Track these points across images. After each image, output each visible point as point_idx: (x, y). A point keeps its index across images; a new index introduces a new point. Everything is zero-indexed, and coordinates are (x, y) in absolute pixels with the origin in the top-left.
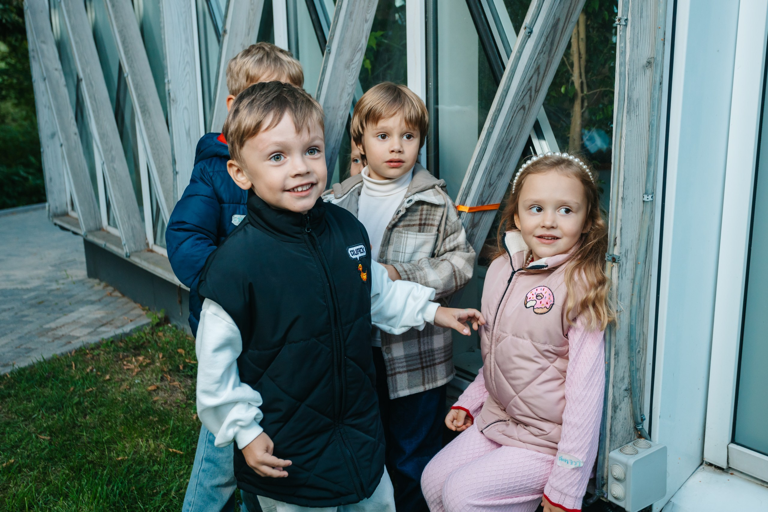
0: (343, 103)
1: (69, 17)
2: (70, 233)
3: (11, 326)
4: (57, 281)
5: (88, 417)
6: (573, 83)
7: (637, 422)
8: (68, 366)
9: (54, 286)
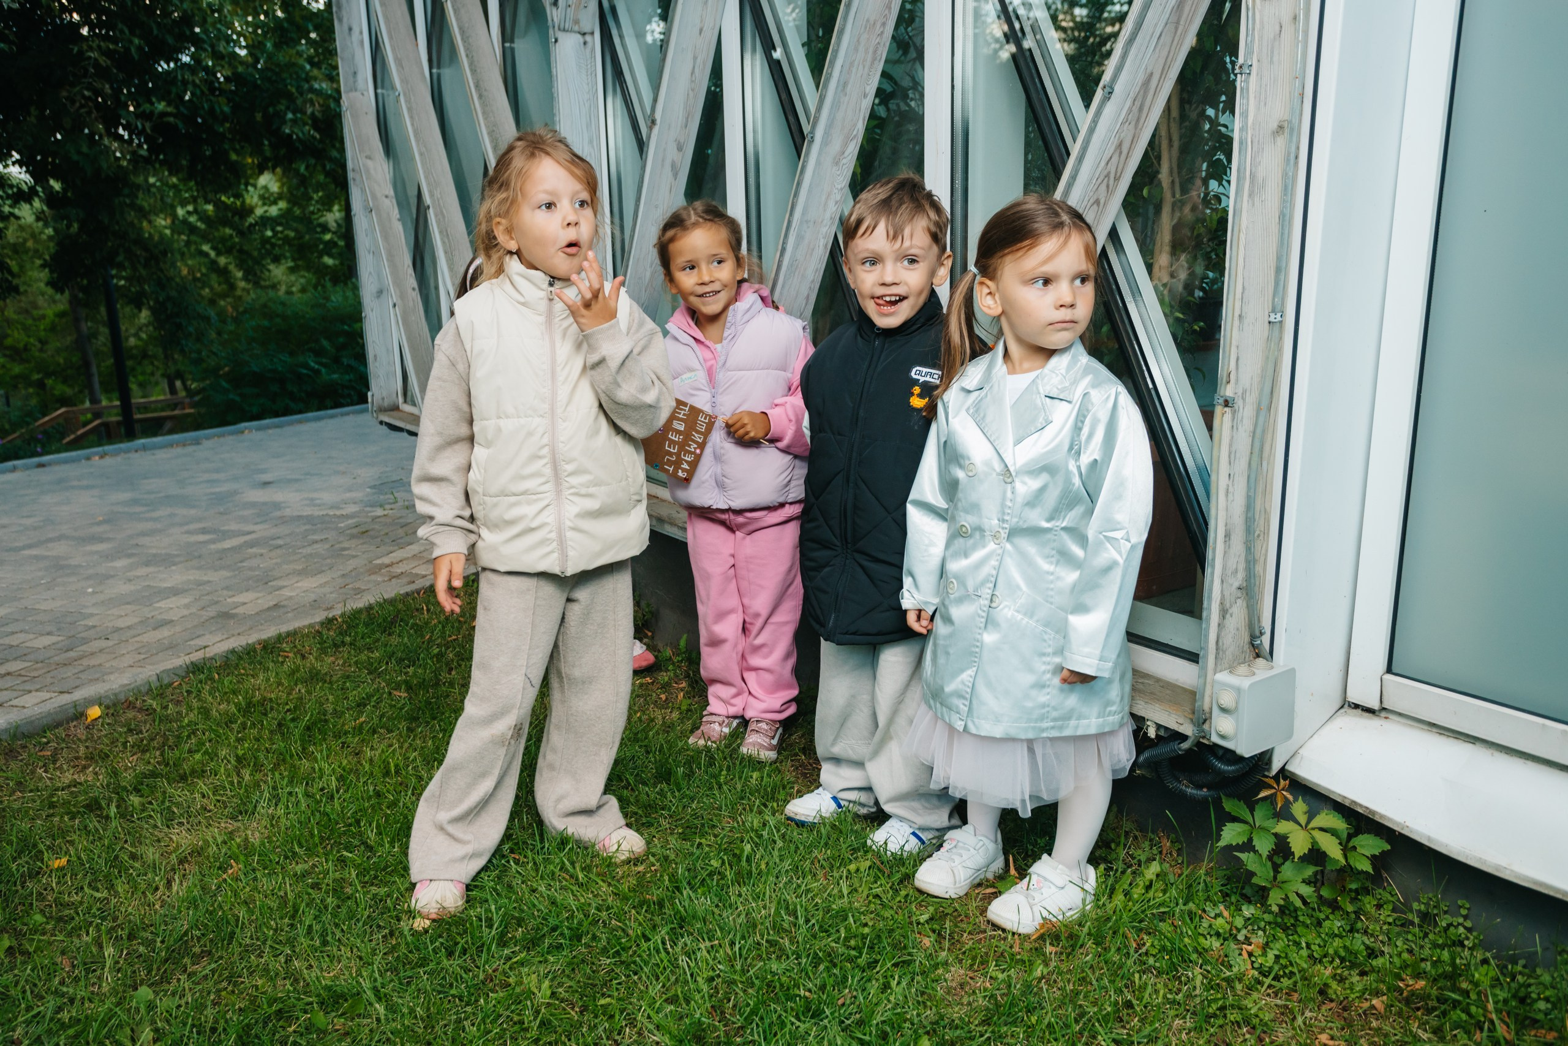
0: (828, 215)
1: (411, 117)
2: (405, 434)
3: (329, 561)
4: (381, 506)
5: (453, 673)
6: (1160, 183)
7: (1254, 636)
8: (417, 610)
9: (379, 512)
